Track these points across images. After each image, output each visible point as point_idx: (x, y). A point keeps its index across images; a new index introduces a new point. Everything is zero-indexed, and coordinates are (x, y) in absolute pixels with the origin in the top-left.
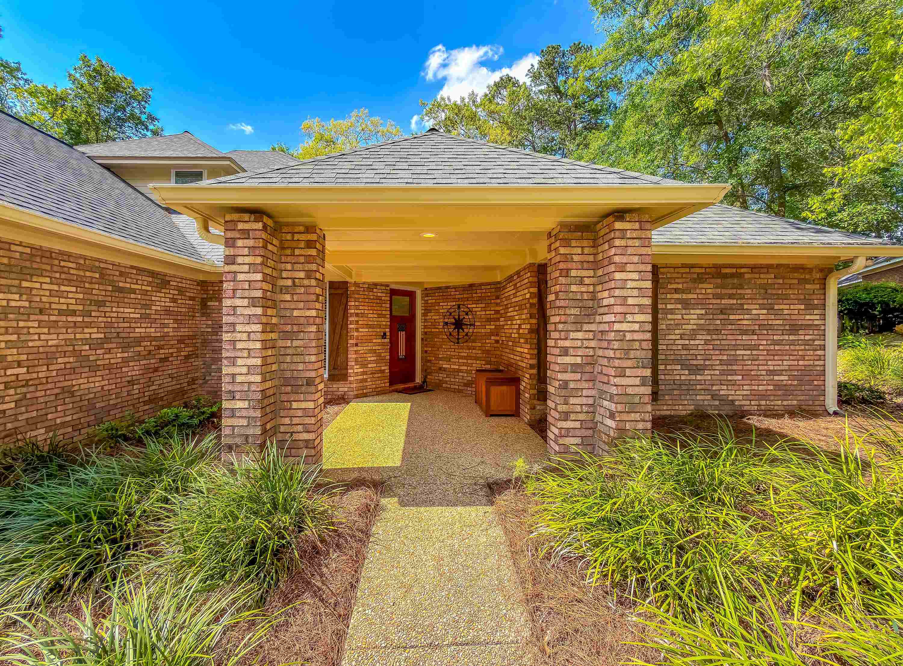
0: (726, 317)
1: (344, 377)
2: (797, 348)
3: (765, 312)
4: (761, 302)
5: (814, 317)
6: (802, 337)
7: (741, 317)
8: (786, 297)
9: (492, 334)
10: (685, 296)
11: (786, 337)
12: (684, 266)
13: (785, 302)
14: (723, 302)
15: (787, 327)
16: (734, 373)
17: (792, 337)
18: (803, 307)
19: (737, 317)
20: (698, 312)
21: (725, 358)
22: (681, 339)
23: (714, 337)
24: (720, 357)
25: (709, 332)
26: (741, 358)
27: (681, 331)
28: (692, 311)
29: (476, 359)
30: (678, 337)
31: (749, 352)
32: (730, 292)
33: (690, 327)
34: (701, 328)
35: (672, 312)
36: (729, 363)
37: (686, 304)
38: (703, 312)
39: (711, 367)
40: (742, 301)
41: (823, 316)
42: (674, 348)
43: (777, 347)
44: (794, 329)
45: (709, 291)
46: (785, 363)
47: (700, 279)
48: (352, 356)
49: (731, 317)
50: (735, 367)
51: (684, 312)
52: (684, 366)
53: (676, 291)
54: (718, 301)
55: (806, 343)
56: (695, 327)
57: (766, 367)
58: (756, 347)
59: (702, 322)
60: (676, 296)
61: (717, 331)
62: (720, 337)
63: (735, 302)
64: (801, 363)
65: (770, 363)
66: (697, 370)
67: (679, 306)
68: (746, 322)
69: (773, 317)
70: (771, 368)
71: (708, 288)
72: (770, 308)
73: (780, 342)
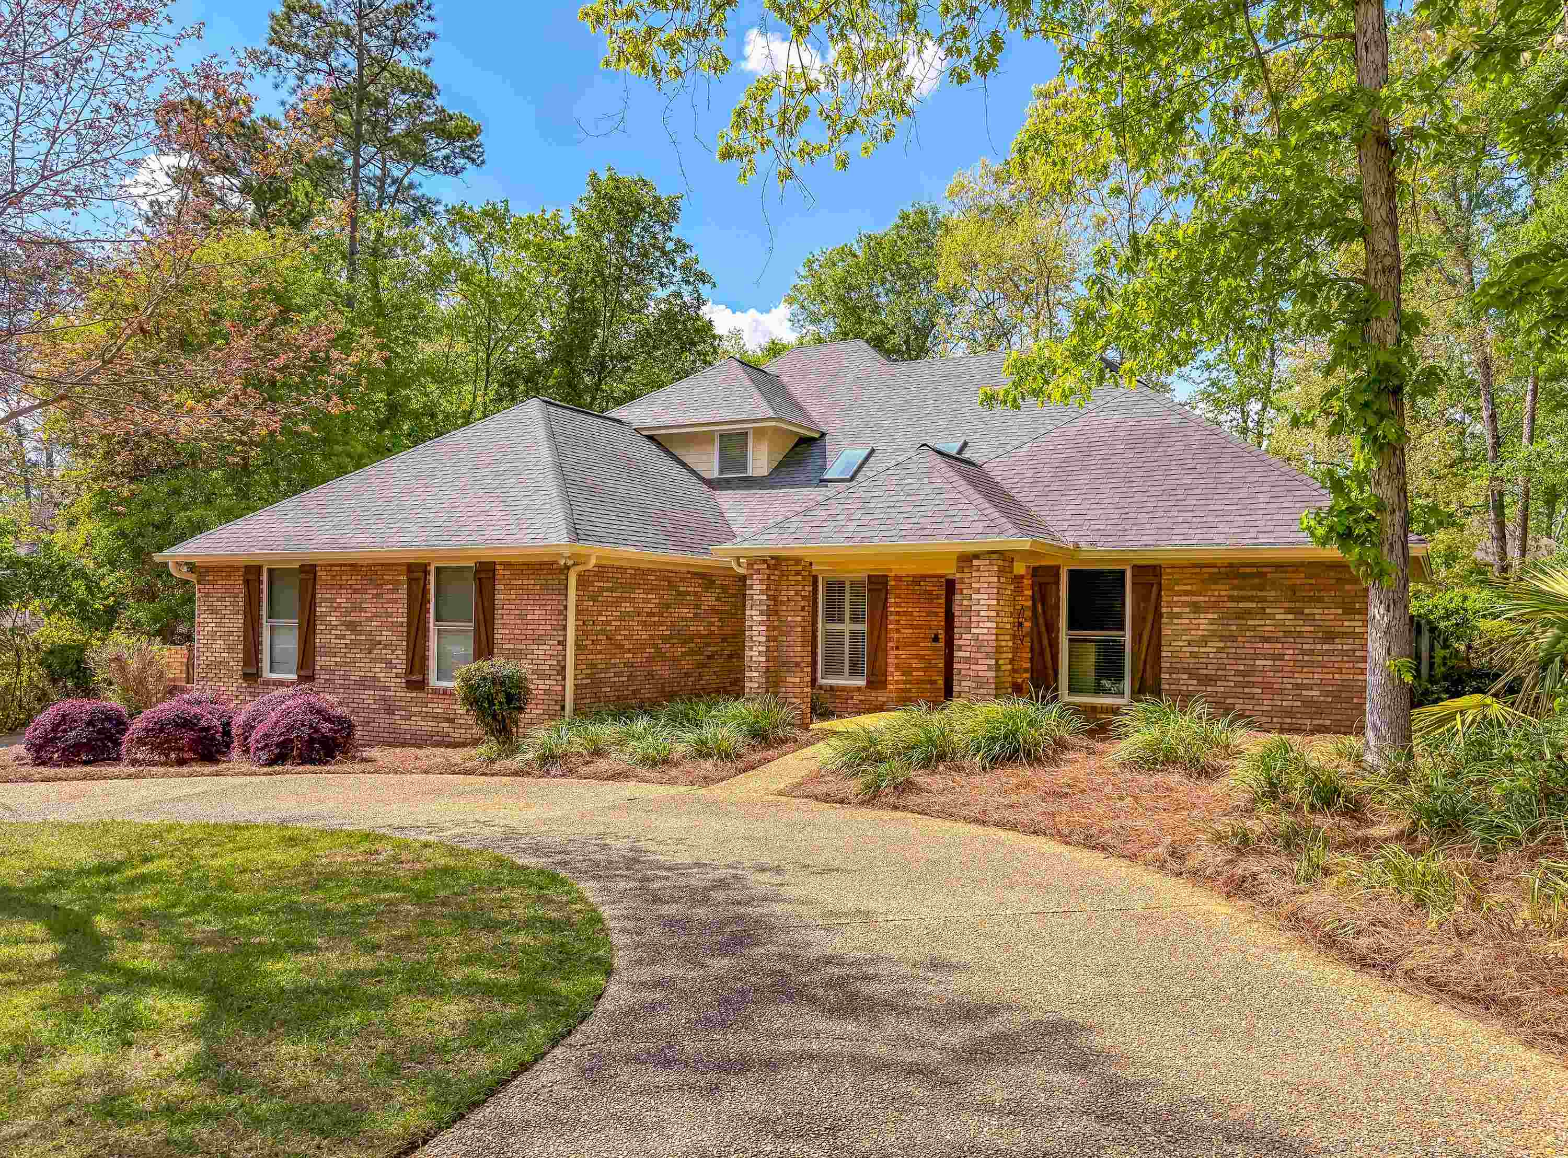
0: (1244, 622)
1: (883, 684)
2: (1333, 659)
3: (1291, 616)
4: (1286, 605)
5: (1354, 624)
6: (1340, 647)
7: (1262, 623)
8: (1320, 600)
10: (1195, 599)
11: (1319, 647)
12: (1194, 566)
13: (1318, 605)
14: (1241, 605)
15: (1320, 635)
16: (1253, 684)
17: (1325, 647)
18: (1340, 611)
19: (1257, 622)
20: (1210, 616)
21: (1242, 668)
22: (1189, 645)
23: (1229, 644)
24: (1236, 667)
25: (1222, 638)
26: (1261, 668)
27: (1188, 638)
28: (1202, 616)
30: (1186, 643)
31: (1270, 663)
32: (1250, 593)
33: (1200, 633)
34: (1213, 634)
35: (1179, 616)
36: (1246, 673)
37: (1196, 608)
38: (1216, 616)
39: (1225, 678)
40: (1265, 605)
42: (1181, 655)
43: (1306, 658)
44: (1329, 637)
45: (1223, 593)
46: (1316, 676)
47: (1214, 579)
48: (891, 661)
49: (1250, 622)
50: (1252, 679)
51: (1192, 616)
52: (1191, 675)
53: (1186, 593)
54: (1234, 604)
55: (1344, 653)
56: (1206, 633)
57: (1291, 681)
58: (1281, 657)
59: (1215, 627)
60: (1183, 599)
61: (1233, 638)
62: (1235, 644)
63: (1254, 605)
64: (1337, 676)
65: (1296, 675)
67: (1188, 610)
68: (1268, 627)
69: (1301, 622)
70: (1299, 681)
71: (1222, 590)
72: (1299, 612)
73: (1312, 652)
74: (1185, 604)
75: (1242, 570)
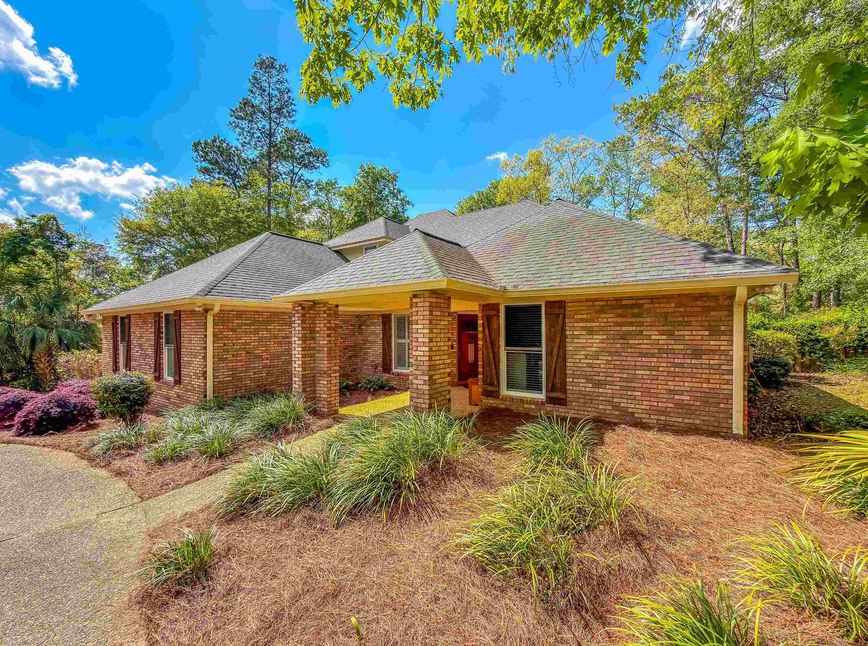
0: (626, 342)
2: (701, 371)
3: (664, 337)
4: (661, 328)
5: (720, 343)
6: (707, 362)
7: (641, 342)
8: (689, 323)
10: (589, 325)
11: (689, 361)
12: (587, 300)
13: (687, 328)
14: (624, 328)
15: (689, 352)
16: (634, 389)
17: (693, 361)
18: (707, 333)
19: (636, 342)
20: (601, 337)
21: (625, 376)
22: (586, 358)
23: (615, 358)
24: (621, 375)
25: (610, 354)
26: (640, 377)
27: (586, 353)
28: (595, 337)
30: (583, 357)
31: (648, 373)
32: (630, 320)
33: (594, 349)
34: (603, 349)
35: (578, 337)
36: (627, 380)
37: (590, 331)
38: (605, 337)
39: (612, 383)
40: (642, 328)
41: (731, 343)
42: (580, 365)
43: (677, 370)
44: (697, 353)
45: (609, 320)
46: (686, 384)
47: (602, 310)
49: (631, 342)
50: (634, 385)
51: (588, 337)
52: (589, 381)
53: (582, 320)
54: (618, 328)
55: (710, 367)
56: (597, 349)
57: (666, 387)
58: (656, 368)
59: (604, 345)
60: (582, 324)
61: (617, 353)
62: (620, 358)
63: (634, 328)
64: (705, 385)
65: (670, 383)
66: (598, 384)
67: (584, 333)
68: (645, 345)
69: (673, 342)
70: (672, 388)
71: (610, 317)
72: (671, 334)
73: (681, 365)
74: (583, 328)
75: (624, 302)
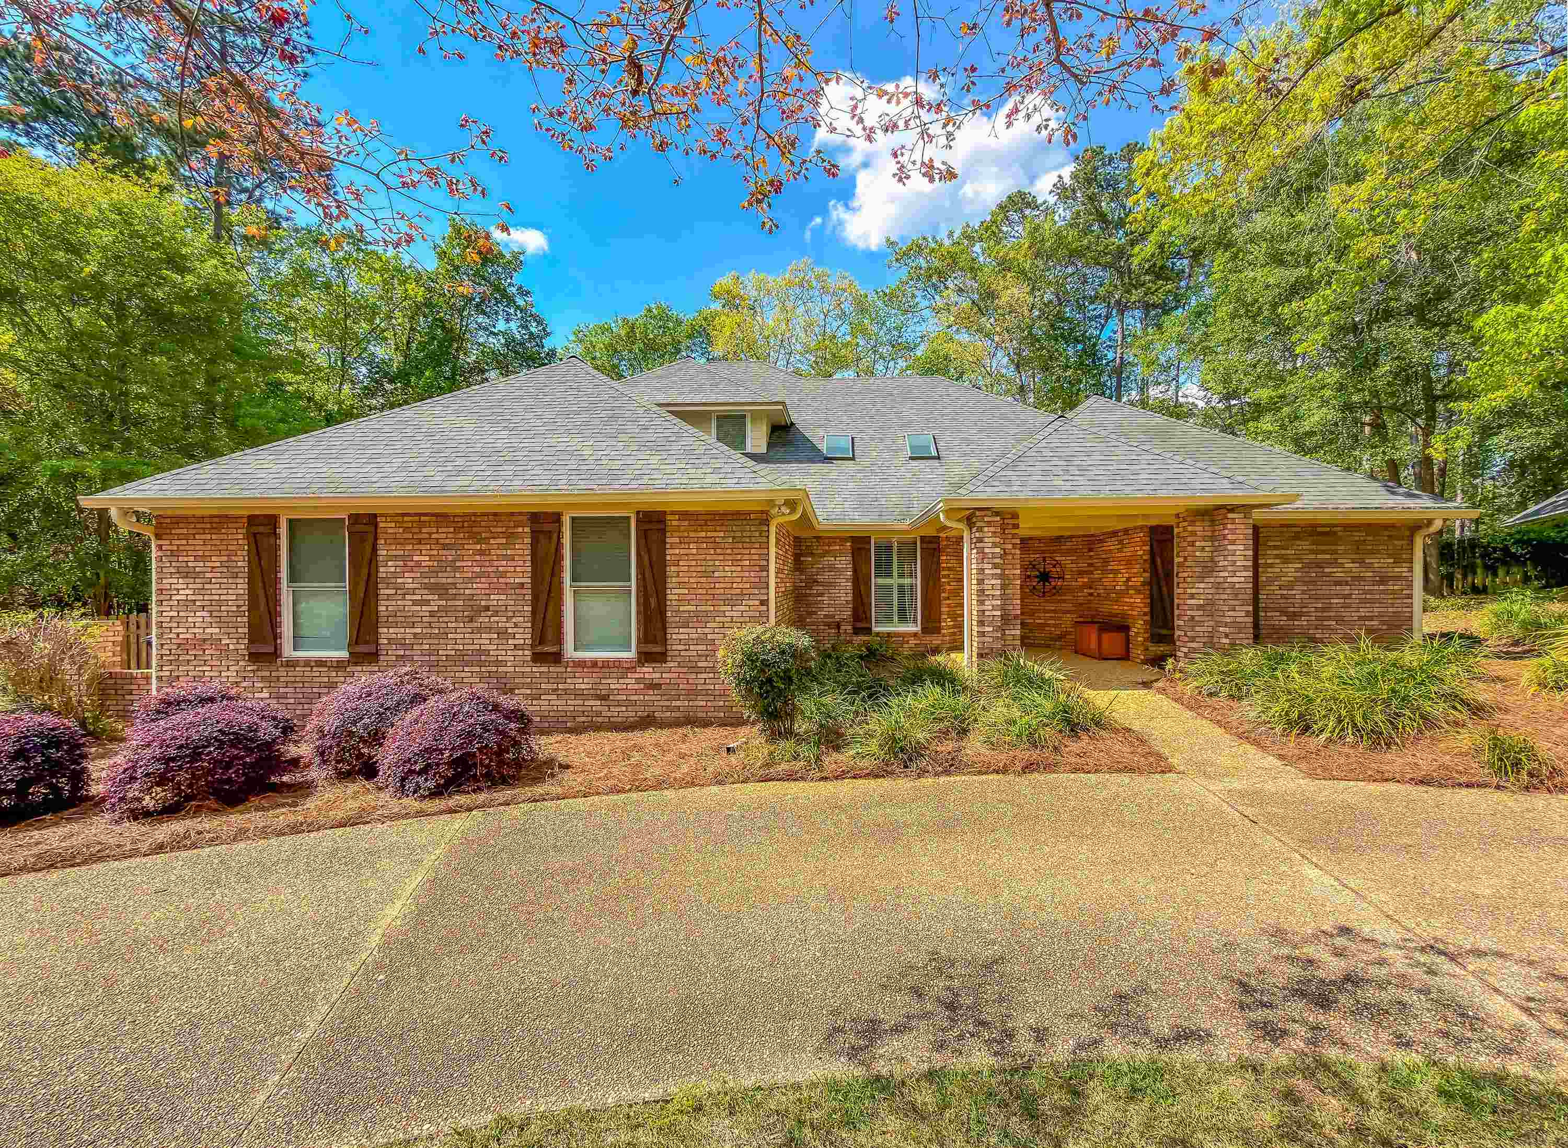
0: (1321, 570)
1: (937, 630)
2: (1387, 596)
3: (1356, 565)
4: (1353, 556)
5: (1403, 570)
6: (1391, 588)
7: (1335, 570)
8: (1378, 552)
9: (1085, 586)
10: (1283, 552)
11: (1377, 588)
12: (1282, 526)
13: (1376, 556)
14: (1319, 556)
15: (1378, 579)
16: (1329, 618)
17: (1382, 587)
18: (1392, 561)
19: (1331, 570)
20: (1296, 566)
21: (1320, 606)
23: (1310, 587)
24: (1316, 605)
25: (1306, 583)
26: (1335, 606)
28: (1290, 565)
29: (1068, 612)
31: (1342, 601)
32: (1325, 548)
33: (1288, 579)
34: (1297, 579)
35: (1271, 566)
36: (1323, 609)
37: (1286, 560)
38: (1300, 566)
39: (1307, 614)
40: (1336, 556)
41: (1411, 570)
43: (1367, 596)
44: (1383, 581)
45: (1305, 548)
46: (1376, 610)
47: (1297, 537)
48: (944, 609)
49: (1326, 570)
50: (1329, 614)
51: (1282, 566)
52: (1283, 612)
54: (1313, 556)
55: (1394, 592)
56: (1292, 579)
57: (1358, 614)
58: (1349, 596)
59: (1299, 574)
60: (1275, 552)
61: (1314, 582)
62: (1316, 588)
63: (1329, 556)
64: (1390, 610)
65: (1362, 610)
66: (1294, 616)
67: (1278, 561)
68: (1339, 574)
69: (1364, 570)
71: (1305, 545)
72: (1362, 562)
73: (1370, 592)
74: (1277, 556)
75: (1319, 529)
